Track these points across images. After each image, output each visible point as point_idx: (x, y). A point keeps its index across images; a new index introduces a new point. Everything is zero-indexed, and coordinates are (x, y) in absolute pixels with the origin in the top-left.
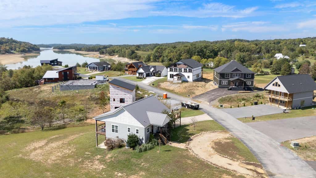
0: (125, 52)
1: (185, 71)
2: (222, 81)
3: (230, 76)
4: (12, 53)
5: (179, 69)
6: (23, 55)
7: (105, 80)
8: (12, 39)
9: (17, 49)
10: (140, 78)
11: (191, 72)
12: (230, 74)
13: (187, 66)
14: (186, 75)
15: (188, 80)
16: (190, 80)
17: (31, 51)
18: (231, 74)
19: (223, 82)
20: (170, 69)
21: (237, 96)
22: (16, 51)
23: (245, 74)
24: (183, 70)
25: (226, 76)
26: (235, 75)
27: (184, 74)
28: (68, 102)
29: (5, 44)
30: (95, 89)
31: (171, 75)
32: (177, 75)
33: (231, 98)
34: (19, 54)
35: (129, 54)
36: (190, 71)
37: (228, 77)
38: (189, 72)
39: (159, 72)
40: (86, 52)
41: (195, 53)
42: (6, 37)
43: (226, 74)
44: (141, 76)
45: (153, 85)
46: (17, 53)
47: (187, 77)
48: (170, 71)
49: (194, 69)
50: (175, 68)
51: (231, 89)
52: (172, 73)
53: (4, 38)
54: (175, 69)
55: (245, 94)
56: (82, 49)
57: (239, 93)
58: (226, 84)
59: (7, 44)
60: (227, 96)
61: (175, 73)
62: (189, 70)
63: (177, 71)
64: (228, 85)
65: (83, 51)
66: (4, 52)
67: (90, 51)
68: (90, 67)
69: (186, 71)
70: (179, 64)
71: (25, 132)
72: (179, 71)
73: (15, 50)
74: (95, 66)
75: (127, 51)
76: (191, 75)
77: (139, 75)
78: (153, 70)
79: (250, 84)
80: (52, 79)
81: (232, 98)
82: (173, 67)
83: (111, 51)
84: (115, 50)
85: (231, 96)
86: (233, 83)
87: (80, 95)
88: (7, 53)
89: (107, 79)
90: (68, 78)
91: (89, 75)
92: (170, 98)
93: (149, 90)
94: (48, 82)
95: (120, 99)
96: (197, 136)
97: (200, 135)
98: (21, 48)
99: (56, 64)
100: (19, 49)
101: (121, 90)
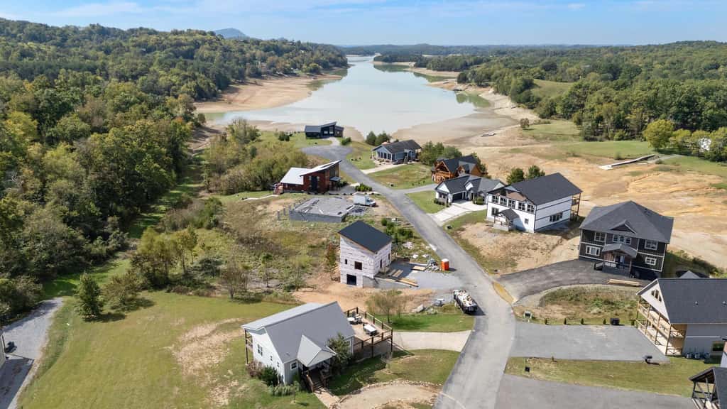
0: (509, 83)
1: (521, 207)
2: (587, 246)
3: (606, 237)
4: (295, 75)
5: (510, 201)
6: (312, 79)
7: (368, 204)
8: (299, 42)
9: (304, 66)
10: (440, 204)
11: (532, 211)
12: (606, 235)
13: (525, 198)
14: (523, 215)
15: (526, 226)
16: (530, 227)
17: (331, 67)
18: (610, 235)
19: (588, 249)
20: (494, 197)
21: (597, 291)
22: (303, 72)
23: (642, 241)
24: (517, 204)
25: (597, 238)
26: (619, 239)
27: (518, 212)
28: (291, 246)
29: (287, 54)
30: (342, 223)
31: (493, 209)
32: (504, 213)
33: (580, 294)
34: (306, 78)
35: (517, 89)
36: (530, 210)
37: (603, 240)
38: (528, 210)
39: (482, 195)
40: (435, 72)
41: (670, 106)
42: (290, 39)
43: (598, 234)
44: (441, 200)
45: (449, 228)
46: (303, 74)
47: (523, 221)
48: (493, 201)
49: (539, 207)
50: (504, 197)
51: (600, 269)
52: (496, 206)
53: (285, 42)
54: (502, 199)
55: (621, 288)
56: (428, 65)
57: (611, 284)
58: (596, 255)
59: (291, 54)
60: (573, 286)
61: (501, 208)
62: (529, 206)
63: (505, 205)
64: (599, 257)
65: (429, 68)
66: (281, 73)
67: (444, 70)
68: (382, 154)
69: (524, 209)
70: (511, 192)
71: (211, 297)
72: (510, 205)
73: (300, 68)
74: (387, 153)
75: (514, 80)
76: (531, 217)
77: (440, 196)
78: (471, 189)
79: (654, 264)
80: (294, 185)
81: (584, 293)
82: (499, 194)
83: (484, 75)
84: (492, 74)
85: (582, 288)
86: (613, 255)
87: (314, 235)
88: (286, 74)
89: (372, 203)
90: (318, 187)
91: (369, 174)
92: (454, 270)
93: (431, 242)
94: (288, 189)
95: (356, 263)
96: (377, 386)
97: (385, 385)
98: (311, 65)
99: (331, 133)
100: (308, 65)
101: (357, 248)
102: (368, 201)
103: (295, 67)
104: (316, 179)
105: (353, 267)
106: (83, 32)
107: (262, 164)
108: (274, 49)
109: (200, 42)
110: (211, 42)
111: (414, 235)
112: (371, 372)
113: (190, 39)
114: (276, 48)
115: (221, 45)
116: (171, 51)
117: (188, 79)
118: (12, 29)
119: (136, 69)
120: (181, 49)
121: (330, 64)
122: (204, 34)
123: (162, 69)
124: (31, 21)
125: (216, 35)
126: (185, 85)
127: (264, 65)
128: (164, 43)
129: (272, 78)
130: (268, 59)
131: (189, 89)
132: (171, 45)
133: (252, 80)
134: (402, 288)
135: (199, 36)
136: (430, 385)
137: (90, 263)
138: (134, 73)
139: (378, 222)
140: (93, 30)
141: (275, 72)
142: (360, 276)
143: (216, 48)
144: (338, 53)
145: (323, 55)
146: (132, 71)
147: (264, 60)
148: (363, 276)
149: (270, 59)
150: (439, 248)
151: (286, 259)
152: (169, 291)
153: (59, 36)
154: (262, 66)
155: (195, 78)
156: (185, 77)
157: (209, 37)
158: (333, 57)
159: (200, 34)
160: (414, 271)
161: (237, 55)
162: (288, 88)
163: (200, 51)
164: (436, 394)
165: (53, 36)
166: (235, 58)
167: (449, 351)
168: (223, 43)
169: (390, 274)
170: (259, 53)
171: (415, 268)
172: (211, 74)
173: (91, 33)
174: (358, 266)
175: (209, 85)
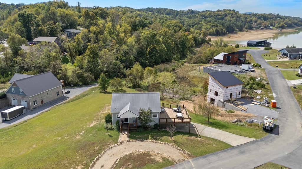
4: (271, 29)
6: (279, 31)
8: (278, 15)
9: (277, 25)
10: (299, 76)
22: (275, 27)
29: (269, 20)
34: (276, 30)
46: (276, 29)
66: (263, 28)
68: (283, 53)
74: (286, 53)
77: (301, 72)
80: (219, 60)
88: (266, 28)
89: (251, 70)
90: (230, 61)
91: (268, 62)
92: (280, 108)
93: (275, 92)
94: (217, 62)
95: (215, 91)
96: (156, 142)
97: (161, 143)
98: (280, 24)
99: (263, 45)
100: (279, 24)
101: (216, 83)
102: (250, 68)
103: (271, 25)
104: (230, 57)
105: (214, 94)
106: (185, 12)
107: (211, 51)
108: (263, 18)
109: (227, 14)
110: (232, 14)
111: (265, 87)
112: (162, 136)
113: (223, 13)
114: (264, 17)
115: (237, 15)
116: (214, 18)
117: (214, 26)
118: (162, 11)
119: (194, 23)
120: (218, 17)
121: (293, 25)
122: (230, 11)
123: (205, 23)
124: (168, 8)
125: (236, 11)
126: (212, 29)
127: (256, 24)
128: (212, 15)
129: (258, 30)
130: (258, 21)
131: (213, 31)
132: (215, 16)
133: (246, 30)
134: (235, 110)
135: (228, 12)
136: (188, 153)
137: (121, 76)
138: (193, 24)
139: (248, 78)
140: (189, 12)
141: (260, 27)
142: (216, 99)
143: (234, 17)
144: (299, 20)
145: (290, 21)
146: (193, 23)
147: (256, 22)
148: (218, 100)
149: (259, 21)
150: (279, 96)
151: (190, 88)
152: (136, 90)
153: (176, 13)
154: (254, 25)
155: (217, 26)
156: (213, 26)
157: (232, 12)
158: (296, 22)
159: (228, 11)
160: (251, 104)
161: (243, 20)
162: (264, 34)
163: (227, 17)
164: (186, 159)
165: (174, 13)
166: (242, 20)
167: (226, 143)
168: (238, 15)
169: (234, 102)
170: (254, 19)
171: (254, 103)
172: (225, 26)
173: (188, 12)
174: (216, 94)
175: (222, 29)
